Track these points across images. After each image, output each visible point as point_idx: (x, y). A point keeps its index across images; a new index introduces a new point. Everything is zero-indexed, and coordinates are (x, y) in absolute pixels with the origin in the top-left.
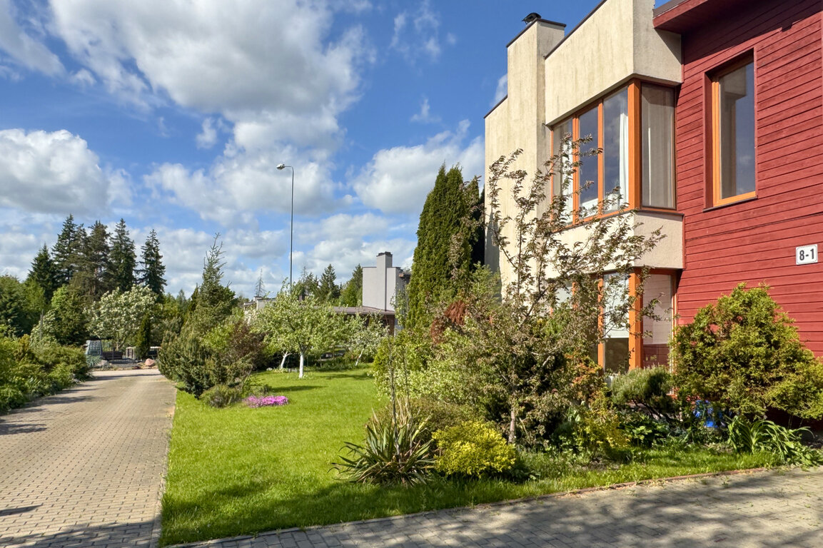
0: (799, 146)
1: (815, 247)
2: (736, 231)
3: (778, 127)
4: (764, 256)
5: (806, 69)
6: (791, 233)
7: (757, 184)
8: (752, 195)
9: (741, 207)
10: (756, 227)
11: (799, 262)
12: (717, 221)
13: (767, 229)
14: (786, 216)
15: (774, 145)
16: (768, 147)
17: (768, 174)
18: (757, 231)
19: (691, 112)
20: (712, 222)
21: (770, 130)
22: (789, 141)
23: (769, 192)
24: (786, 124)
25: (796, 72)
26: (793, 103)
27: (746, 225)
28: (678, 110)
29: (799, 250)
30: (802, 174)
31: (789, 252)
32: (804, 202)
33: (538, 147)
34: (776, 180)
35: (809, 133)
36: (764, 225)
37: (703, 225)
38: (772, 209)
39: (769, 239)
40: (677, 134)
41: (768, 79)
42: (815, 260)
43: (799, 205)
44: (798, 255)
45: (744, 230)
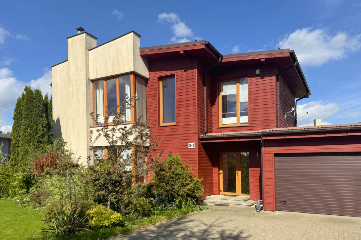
0: (189, 111)
1: (194, 143)
2: (169, 135)
3: (183, 103)
4: (178, 145)
5: (192, 86)
6: (187, 138)
7: (176, 120)
8: (174, 124)
9: (171, 127)
10: (176, 135)
11: (189, 147)
12: (162, 131)
13: (179, 136)
14: (185, 132)
15: (182, 109)
16: (180, 109)
17: (179, 118)
18: (176, 136)
19: (152, 90)
20: (160, 131)
21: (180, 103)
22: (186, 108)
23: (180, 124)
24: (185, 102)
25: (188, 86)
26: (188, 96)
27: (172, 133)
28: (147, 88)
29: (189, 144)
30: (190, 120)
31: (186, 144)
32: (191, 129)
33: (86, 89)
34: (182, 120)
35: (192, 107)
36: (178, 134)
37: (157, 131)
38: (181, 129)
39: (180, 139)
40: (147, 97)
41: (180, 86)
42: (194, 147)
43: (189, 129)
44: (189, 145)
45: (172, 135)
